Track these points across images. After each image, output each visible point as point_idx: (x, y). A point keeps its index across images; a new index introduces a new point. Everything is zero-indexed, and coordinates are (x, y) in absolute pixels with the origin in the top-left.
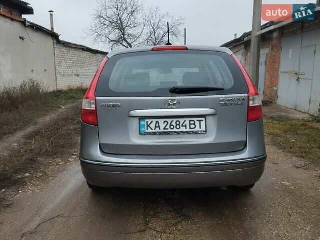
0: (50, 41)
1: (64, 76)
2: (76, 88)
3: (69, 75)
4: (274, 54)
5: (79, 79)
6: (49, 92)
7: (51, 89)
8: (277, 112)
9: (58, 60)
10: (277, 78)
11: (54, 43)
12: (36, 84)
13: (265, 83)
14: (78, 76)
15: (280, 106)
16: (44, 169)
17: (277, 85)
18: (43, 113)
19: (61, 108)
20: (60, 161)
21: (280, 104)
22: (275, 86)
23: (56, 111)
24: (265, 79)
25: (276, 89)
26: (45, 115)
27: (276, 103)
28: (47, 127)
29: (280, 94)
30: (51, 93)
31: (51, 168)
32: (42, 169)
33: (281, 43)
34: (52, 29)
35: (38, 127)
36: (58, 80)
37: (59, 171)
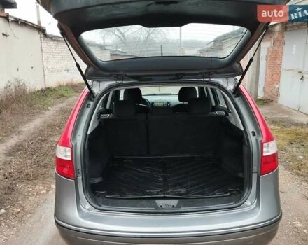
0: (36, 36)
1: (52, 72)
2: (65, 84)
3: (58, 71)
4: (276, 48)
5: (69, 74)
6: (36, 90)
7: (39, 88)
8: (279, 113)
9: (45, 56)
10: (279, 74)
11: (41, 37)
12: (21, 83)
13: (266, 79)
14: (68, 70)
15: (282, 105)
16: (22, 200)
17: (278, 82)
18: (29, 118)
19: (48, 110)
20: (41, 188)
21: (281, 103)
22: (277, 84)
23: (43, 113)
24: (266, 74)
25: (277, 86)
26: (31, 120)
27: (277, 102)
28: (30, 138)
29: (282, 92)
30: (38, 91)
31: (30, 198)
32: (20, 202)
33: (283, 37)
34: (39, 22)
35: (21, 137)
36: (46, 77)
37: (38, 204)
